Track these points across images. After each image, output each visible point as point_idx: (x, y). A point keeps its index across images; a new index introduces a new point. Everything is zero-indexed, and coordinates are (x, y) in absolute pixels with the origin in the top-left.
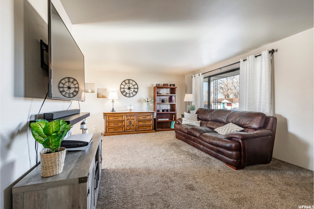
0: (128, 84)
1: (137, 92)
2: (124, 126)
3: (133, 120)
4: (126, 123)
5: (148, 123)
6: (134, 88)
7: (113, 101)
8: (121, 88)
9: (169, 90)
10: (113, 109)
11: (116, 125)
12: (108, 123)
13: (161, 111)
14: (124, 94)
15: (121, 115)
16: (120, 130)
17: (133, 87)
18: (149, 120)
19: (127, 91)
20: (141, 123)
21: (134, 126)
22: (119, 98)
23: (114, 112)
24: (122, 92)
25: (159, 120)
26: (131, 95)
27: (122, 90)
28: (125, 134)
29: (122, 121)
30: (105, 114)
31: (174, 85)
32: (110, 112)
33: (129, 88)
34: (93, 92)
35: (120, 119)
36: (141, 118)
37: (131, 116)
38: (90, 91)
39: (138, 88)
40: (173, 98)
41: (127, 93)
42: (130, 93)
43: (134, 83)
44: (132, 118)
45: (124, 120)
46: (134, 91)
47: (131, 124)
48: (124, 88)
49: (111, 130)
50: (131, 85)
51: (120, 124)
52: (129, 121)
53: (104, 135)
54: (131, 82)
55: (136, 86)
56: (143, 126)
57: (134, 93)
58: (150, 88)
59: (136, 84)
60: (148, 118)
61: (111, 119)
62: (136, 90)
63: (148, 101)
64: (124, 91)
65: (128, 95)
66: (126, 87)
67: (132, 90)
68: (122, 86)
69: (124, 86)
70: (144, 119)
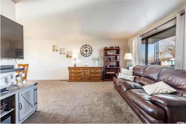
0: (85, 48)
1: (91, 53)
2: (81, 76)
3: (87, 73)
4: (82, 74)
5: (97, 75)
6: (90, 51)
7: (75, 60)
8: (81, 51)
9: (115, 51)
10: (75, 64)
11: (75, 75)
12: (70, 73)
13: (108, 66)
14: (83, 54)
15: (79, 68)
16: (79, 79)
17: (89, 50)
18: (98, 73)
19: (85, 53)
20: (92, 75)
21: (87, 76)
22: (79, 58)
23: (76, 67)
24: (82, 54)
25: (107, 73)
26: (88, 55)
27: (82, 52)
28: (82, 81)
29: (80, 73)
30: (69, 68)
31: (118, 47)
32: (73, 67)
33: (86, 51)
34: (64, 54)
35: (78, 71)
36: (93, 71)
37: (85, 69)
38: (63, 53)
39: (92, 51)
40: (118, 57)
41: (84, 54)
42: (86, 54)
43: (89, 47)
44: (86, 71)
45: (81, 72)
46: (89, 53)
47: (85, 75)
48: (83, 51)
49: (73, 78)
50: (87, 49)
51: (78, 75)
52: (84, 73)
53: (68, 81)
54: (87, 46)
55: (91, 49)
56: (94, 77)
57: (90, 54)
58: (100, 50)
59: (91, 48)
60: (98, 71)
61: (73, 71)
62: (91, 52)
63: (98, 60)
64: (83, 53)
65: (85, 55)
66: (84, 50)
67: (88, 52)
68: (82, 50)
69: (83, 49)
70: (95, 72)
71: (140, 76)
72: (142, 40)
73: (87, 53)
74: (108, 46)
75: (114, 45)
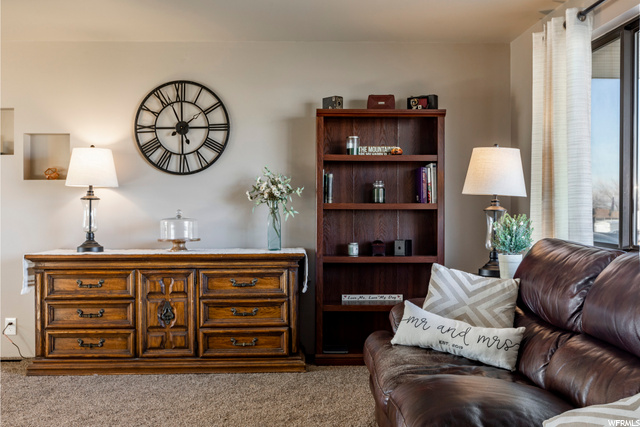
0: (177, 107)
1: (220, 149)
2: (134, 327)
3: (180, 300)
4: (145, 312)
5: (265, 318)
6: (210, 127)
7: (90, 196)
8: (138, 129)
9: (405, 131)
10: (90, 236)
11: (89, 323)
12: (48, 302)
13: (354, 249)
14: (156, 156)
15: (121, 266)
16: (114, 348)
17: (200, 121)
18: (273, 302)
19: (172, 142)
20: (225, 317)
21: (186, 327)
22: (123, 185)
23: (94, 253)
24: (145, 150)
25: (346, 298)
26: (193, 163)
27: (146, 138)
28: (137, 370)
29: (124, 302)
31: (430, 101)
32: (73, 252)
33: (182, 128)
35: (113, 287)
36: (227, 287)
37: (167, 274)
39: (226, 127)
40: (429, 174)
41: (168, 154)
42: (183, 156)
43: (207, 101)
44: (173, 284)
45: (134, 298)
46: (208, 143)
47: (168, 318)
48: (154, 128)
49: (66, 346)
50: (190, 112)
51: (113, 316)
52: (159, 300)
53: (31, 372)
54: (191, 92)
55: (217, 117)
56: (235, 333)
57: (209, 154)
58: (293, 124)
59: (220, 104)
60: (267, 287)
61: (64, 285)
62: (218, 136)
63: (272, 196)
64: (156, 144)
65: (174, 165)
66: (169, 119)
67: (196, 137)
68: (147, 119)
69: (157, 114)
70: (242, 292)
71: (559, 326)
72: (598, 44)
73: (188, 148)
74: (353, 91)
75: (398, 82)
